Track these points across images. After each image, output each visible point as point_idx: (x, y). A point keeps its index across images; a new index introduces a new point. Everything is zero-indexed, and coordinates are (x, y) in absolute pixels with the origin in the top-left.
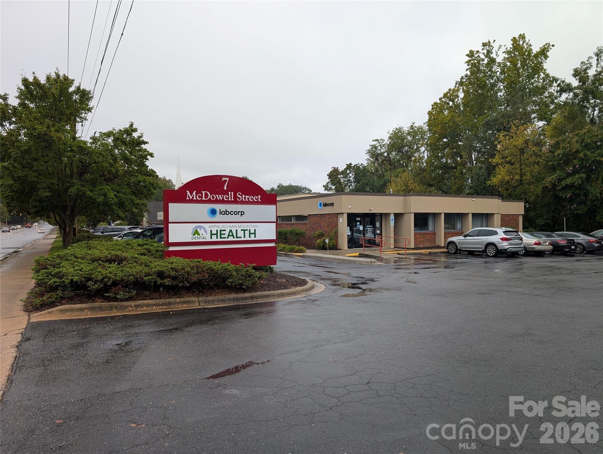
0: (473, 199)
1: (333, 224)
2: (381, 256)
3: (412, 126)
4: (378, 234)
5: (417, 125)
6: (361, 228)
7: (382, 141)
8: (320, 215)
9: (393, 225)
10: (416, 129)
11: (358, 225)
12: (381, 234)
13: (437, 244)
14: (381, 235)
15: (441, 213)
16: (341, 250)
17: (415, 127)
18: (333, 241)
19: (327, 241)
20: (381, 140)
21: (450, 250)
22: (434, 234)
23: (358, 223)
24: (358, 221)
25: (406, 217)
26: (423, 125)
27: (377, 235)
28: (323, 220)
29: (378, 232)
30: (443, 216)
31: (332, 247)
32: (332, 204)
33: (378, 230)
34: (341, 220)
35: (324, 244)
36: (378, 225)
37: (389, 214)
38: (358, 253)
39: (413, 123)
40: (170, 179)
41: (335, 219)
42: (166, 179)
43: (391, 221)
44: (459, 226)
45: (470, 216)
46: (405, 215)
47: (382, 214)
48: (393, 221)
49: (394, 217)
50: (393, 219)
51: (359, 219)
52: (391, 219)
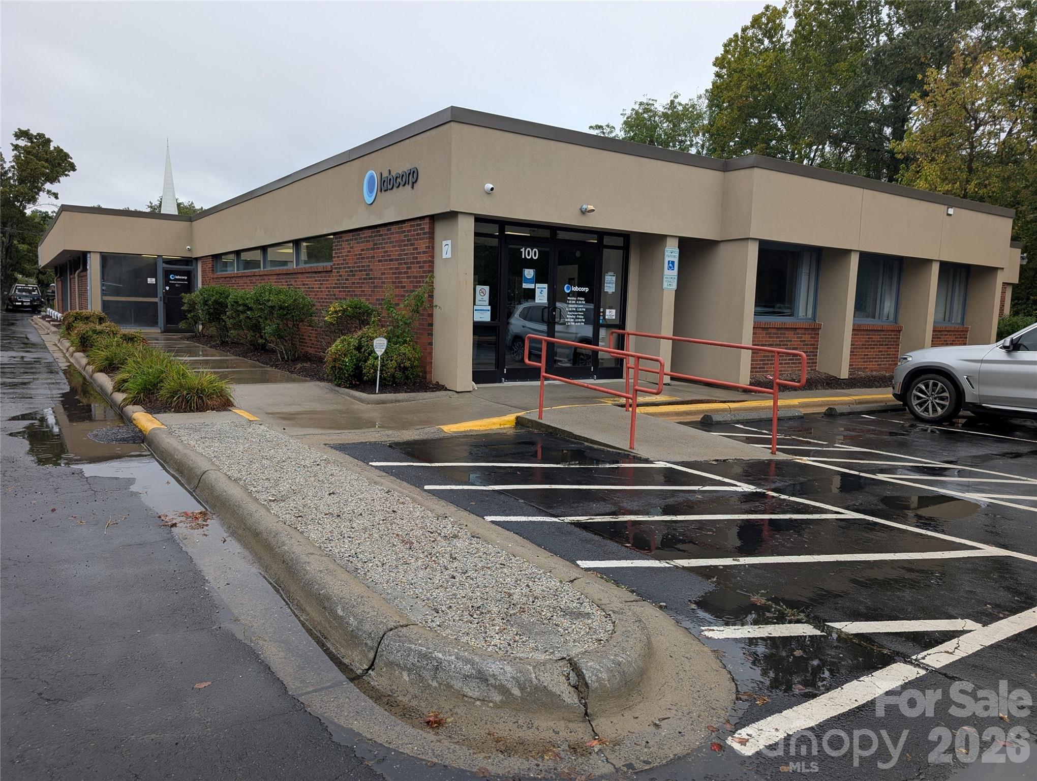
0: (951, 211)
1: (415, 271)
3: (672, 102)
4: (609, 326)
5: (684, 100)
6: (542, 295)
7: (609, 130)
8: (368, 233)
9: (675, 286)
10: (680, 108)
11: (528, 281)
12: (621, 323)
14: (622, 325)
15: (850, 251)
16: (443, 388)
17: (680, 104)
18: (402, 349)
19: (380, 346)
20: (608, 126)
21: (921, 405)
22: (814, 330)
23: (529, 273)
24: (530, 264)
25: (724, 254)
26: (696, 100)
27: (603, 326)
28: (380, 252)
29: (611, 314)
30: (854, 260)
31: (399, 374)
32: (411, 178)
33: (611, 308)
34: (445, 249)
35: (359, 360)
36: (610, 284)
37: (660, 239)
38: (512, 417)
39: (676, 97)
41: (422, 245)
43: (667, 272)
44: (888, 306)
45: (935, 268)
46: (723, 250)
47: (632, 240)
48: (675, 272)
49: (677, 255)
50: (673, 263)
51: (532, 254)
52: (667, 259)
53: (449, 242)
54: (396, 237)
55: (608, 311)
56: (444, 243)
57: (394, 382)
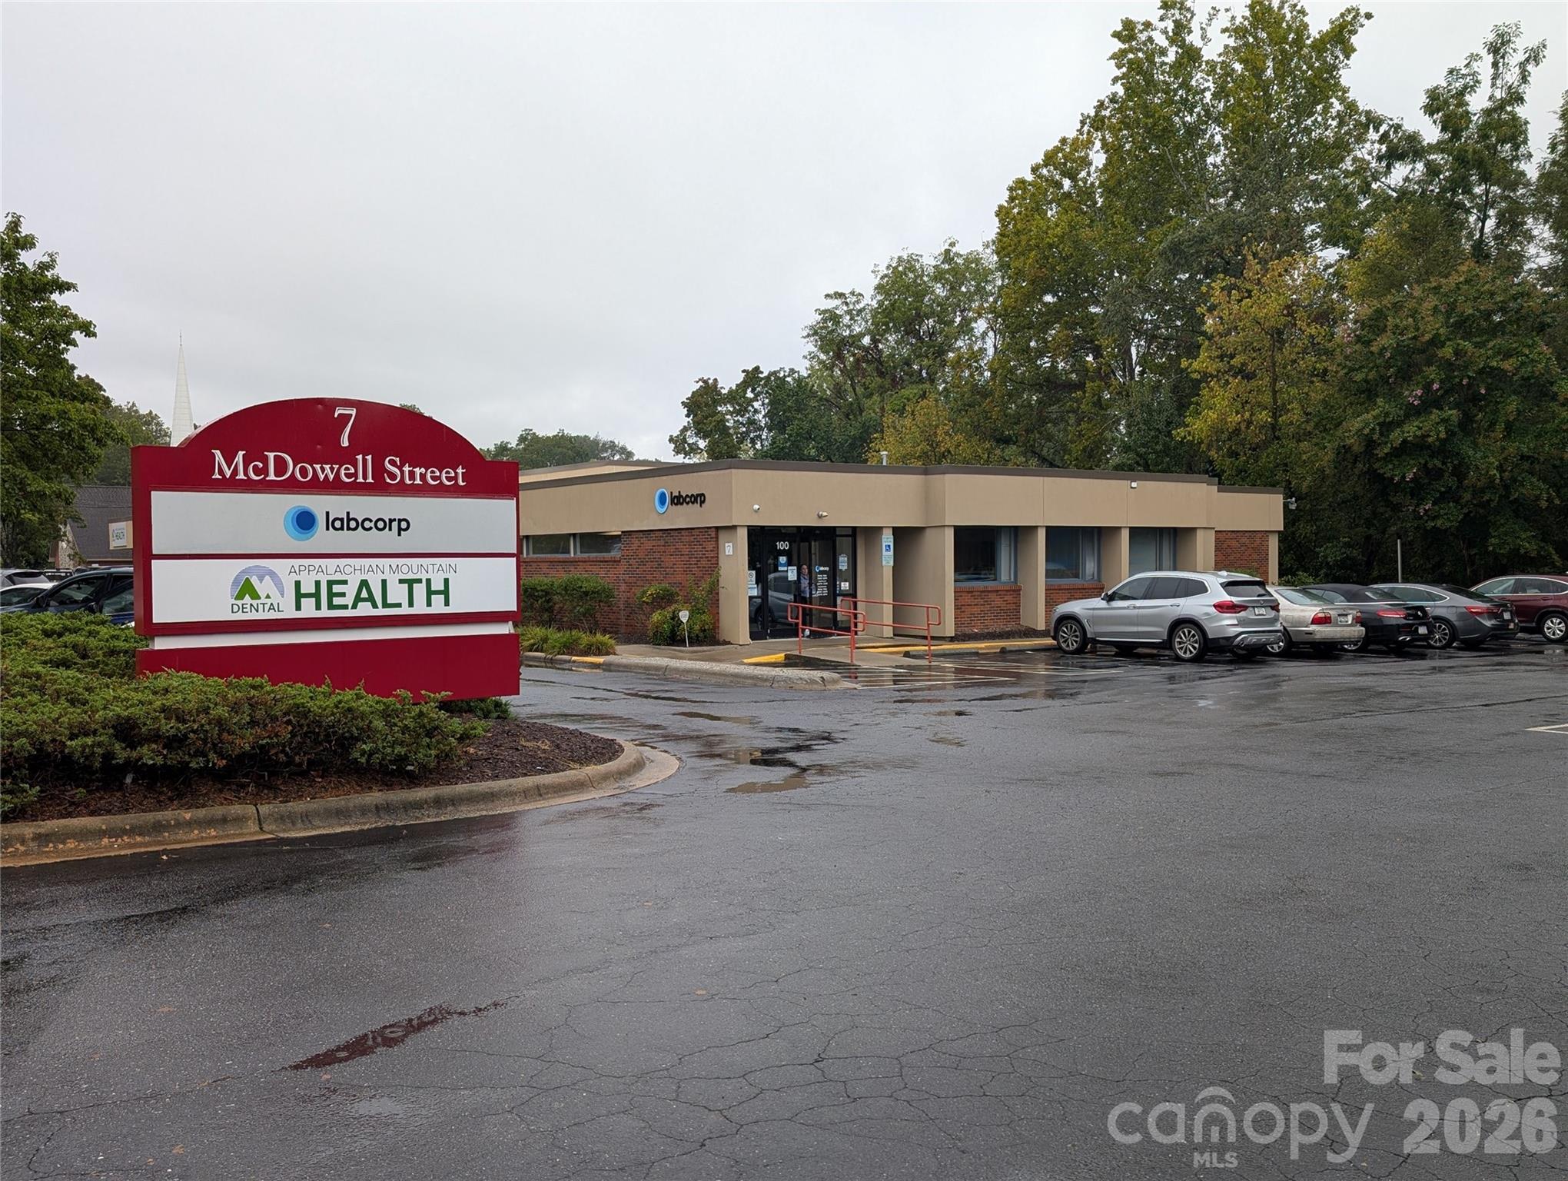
0: (1134, 485)
1: (704, 563)
2: (855, 662)
3: (947, 251)
4: (844, 594)
5: (962, 249)
7: (854, 299)
8: (660, 534)
9: (892, 563)
10: (960, 261)
11: (782, 565)
12: (853, 593)
13: (1026, 622)
14: (854, 595)
15: (1036, 527)
16: (729, 643)
17: (958, 255)
18: (703, 617)
19: (684, 616)
20: (853, 293)
21: (1065, 642)
22: (1016, 591)
23: (783, 559)
24: (782, 553)
25: (929, 538)
26: (981, 250)
27: (839, 595)
28: (671, 549)
29: (845, 586)
30: (1042, 535)
31: (701, 635)
32: (699, 499)
33: (846, 581)
34: (728, 549)
35: (673, 626)
36: (843, 564)
37: (878, 530)
38: (783, 655)
39: (952, 244)
40: (151, 412)
41: (710, 546)
42: (137, 411)
43: (884, 553)
44: (1090, 567)
45: (1125, 535)
46: (928, 531)
47: (858, 529)
48: (891, 553)
49: (892, 540)
50: (889, 546)
51: (784, 546)
52: (884, 545)
53: (731, 544)
54: (686, 539)
55: (842, 584)
56: (727, 545)
57: (698, 640)
